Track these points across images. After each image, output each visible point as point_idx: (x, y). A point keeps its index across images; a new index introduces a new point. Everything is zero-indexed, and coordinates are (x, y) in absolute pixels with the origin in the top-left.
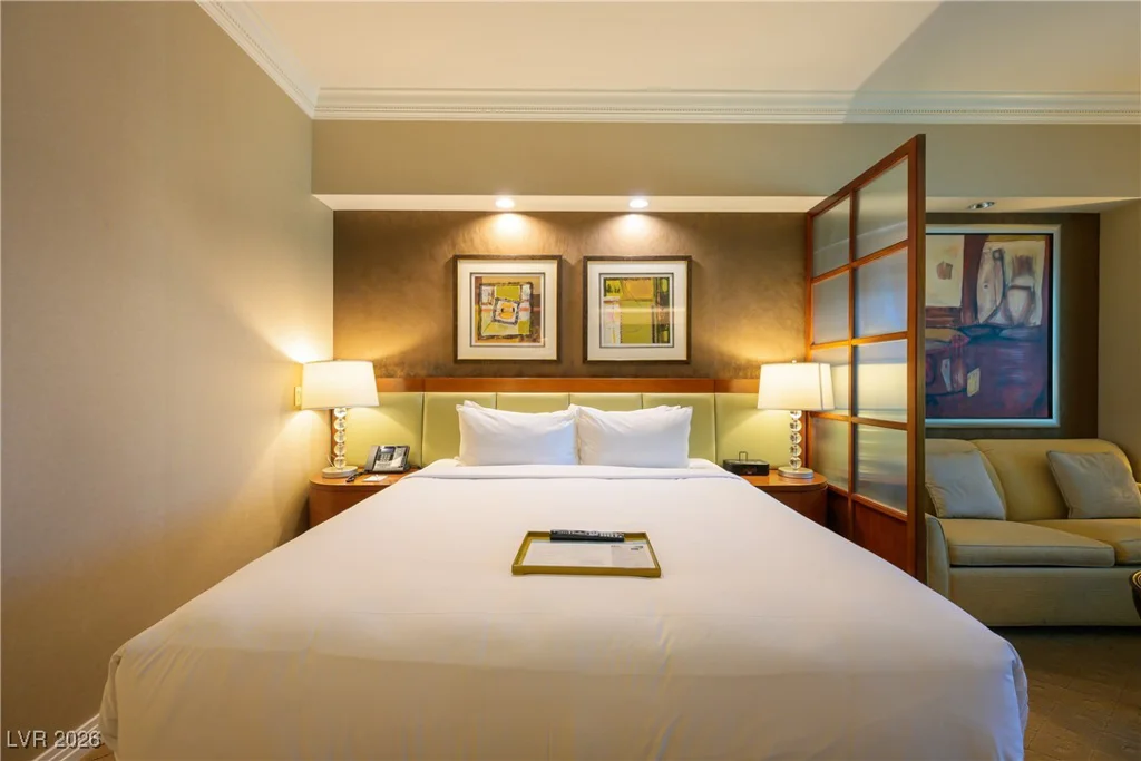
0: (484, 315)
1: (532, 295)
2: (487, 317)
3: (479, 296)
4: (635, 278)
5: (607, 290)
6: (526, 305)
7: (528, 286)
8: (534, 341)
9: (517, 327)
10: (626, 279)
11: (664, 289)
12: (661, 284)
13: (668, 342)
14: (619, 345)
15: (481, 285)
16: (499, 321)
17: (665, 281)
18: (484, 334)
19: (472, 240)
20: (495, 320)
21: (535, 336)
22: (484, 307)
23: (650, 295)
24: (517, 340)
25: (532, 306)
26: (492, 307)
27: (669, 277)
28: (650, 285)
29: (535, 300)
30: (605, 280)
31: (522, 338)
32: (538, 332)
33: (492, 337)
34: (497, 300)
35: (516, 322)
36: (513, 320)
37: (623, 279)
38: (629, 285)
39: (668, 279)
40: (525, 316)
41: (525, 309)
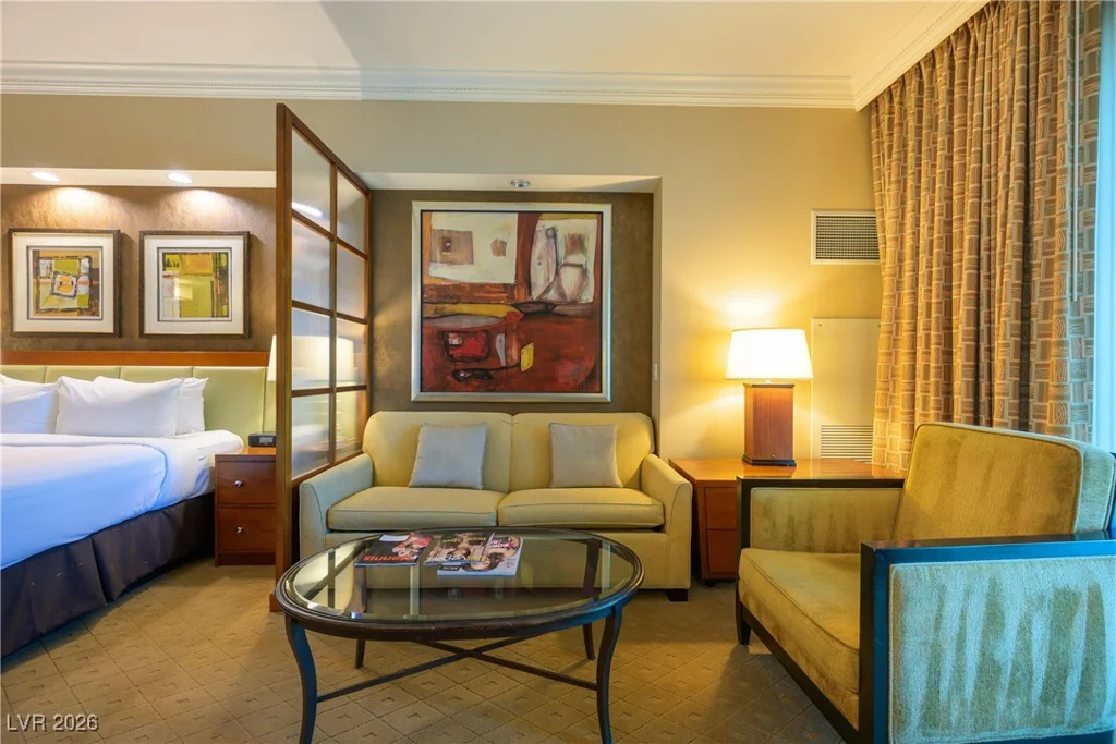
0: (42, 288)
1: (90, 268)
2: (45, 290)
3: (37, 270)
4: (194, 253)
5: (166, 265)
6: (84, 278)
7: (87, 260)
8: (93, 314)
9: (76, 300)
10: (185, 254)
11: (224, 263)
12: (220, 259)
13: (228, 316)
14: (179, 319)
15: (39, 258)
16: (58, 295)
17: (223, 256)
18: (42, 307)
19: (30, 213)
20: (54, 294)
21: (94, 309)
22: (42, 281)
23: (210, 270)
24: (76, 313)
25: (91, 279)
26: (50, 281)
27: (227, 252)
28: (210, 260)
29: (94, 274)
30: (164, 254)
31: (81, 311)
32: (97, 305)
33: (51, 310)
34: (56, 273)
35: (75, 295)
36: (72, 293)
37: (182, 253)
38: (188, 259)
39: (227, 254)
40: (84, 290)
41: (84, 283)
